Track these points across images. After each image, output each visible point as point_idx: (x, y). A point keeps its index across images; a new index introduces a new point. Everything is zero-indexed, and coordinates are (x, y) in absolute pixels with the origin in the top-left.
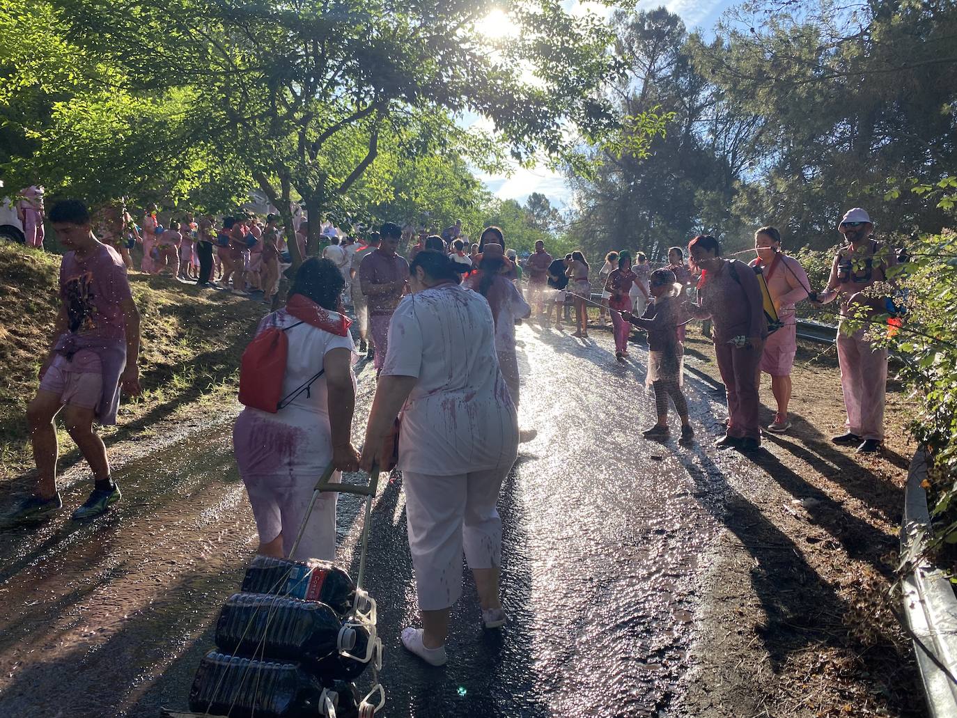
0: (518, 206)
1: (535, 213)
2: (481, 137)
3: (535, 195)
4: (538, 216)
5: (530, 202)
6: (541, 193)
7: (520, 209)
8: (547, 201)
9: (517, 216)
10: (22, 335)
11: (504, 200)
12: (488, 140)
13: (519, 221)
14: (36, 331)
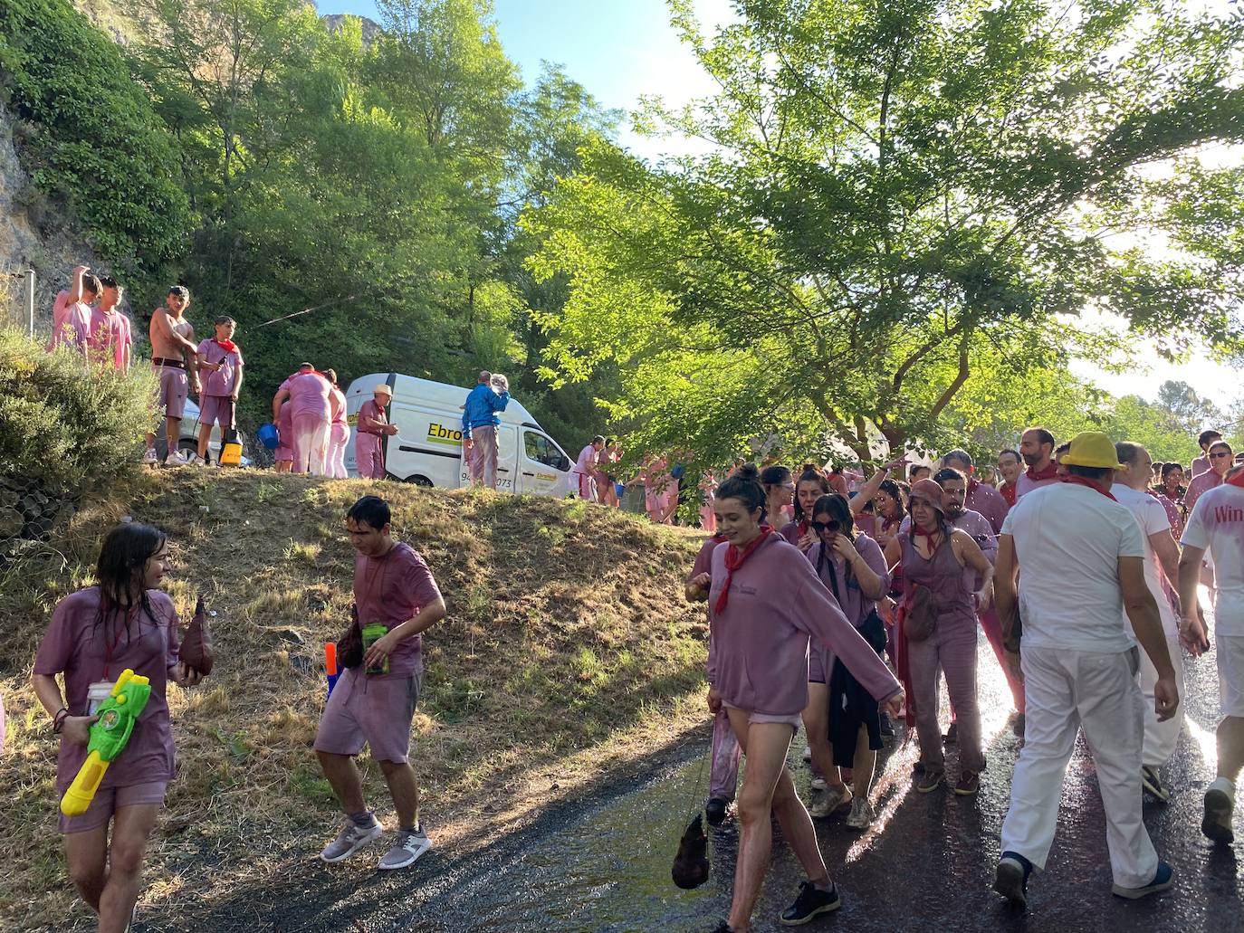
0: (1142, 403)
1: (1173, 410)
2: (1103, 334)
3: (1170, 385)
4: (1179, 412)
5: (1163, 395)
6: (1180, 381)
7: (1147, 406)
8: (1191, 390)
9: (1145, 418)
10: (649, 597)
11: (1119, 398)
12: (1112, 336)
13: (1150, 424)
14: (660, 594)
